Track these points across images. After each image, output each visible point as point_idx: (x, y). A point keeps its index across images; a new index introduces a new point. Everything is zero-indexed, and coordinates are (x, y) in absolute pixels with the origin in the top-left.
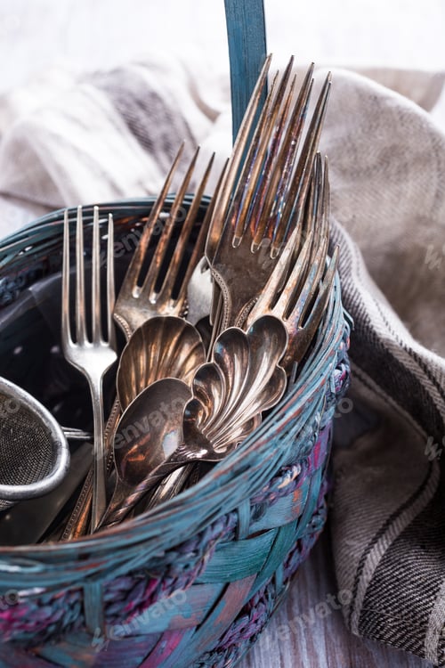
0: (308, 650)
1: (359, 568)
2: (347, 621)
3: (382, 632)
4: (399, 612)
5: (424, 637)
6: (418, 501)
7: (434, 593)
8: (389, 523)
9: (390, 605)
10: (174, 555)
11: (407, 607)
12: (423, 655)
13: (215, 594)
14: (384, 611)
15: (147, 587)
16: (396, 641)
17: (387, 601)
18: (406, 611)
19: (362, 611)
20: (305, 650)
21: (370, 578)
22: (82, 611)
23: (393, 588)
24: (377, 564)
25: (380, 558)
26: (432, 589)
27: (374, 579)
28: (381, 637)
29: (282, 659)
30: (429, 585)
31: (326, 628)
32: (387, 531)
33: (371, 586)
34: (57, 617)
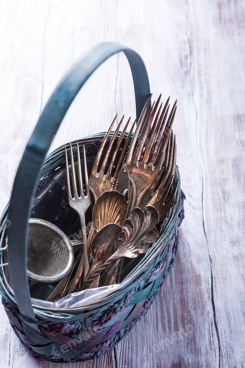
10: (117, 305)
13: (132, 308)
15: (107, 316)
20: (165, 311)
22: (85, 324)
29: (157, 314)
31: (174, 302)
34: (77, 327)
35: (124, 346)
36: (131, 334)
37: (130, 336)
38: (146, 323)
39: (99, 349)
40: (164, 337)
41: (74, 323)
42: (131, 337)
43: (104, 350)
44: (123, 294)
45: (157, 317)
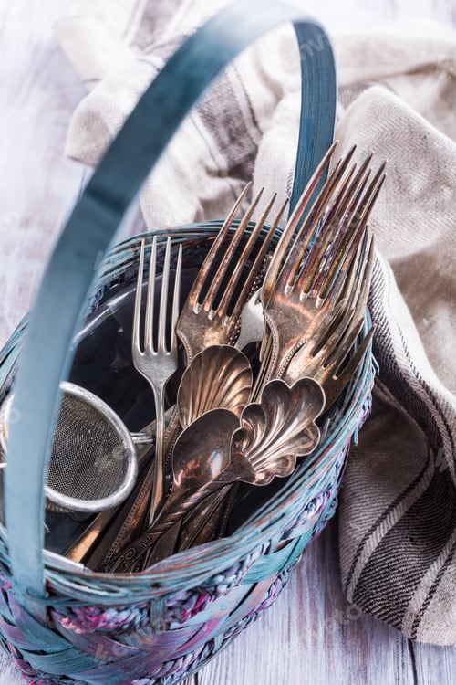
0: (311, 606)
1: (358, 550)
2: (344, 588)
3: (371, 607)
4: (386, 594)
5: (402, 616)
6: (413, 492)
7: (415, 584)
8: (386, 513)
9: (380, 587)
11: (393, 591)
12: (400, 629)
13: (247, 591)
14: (374, 591)
15: (198, 600)
16: (381, 615)
17: (378, 583)
18: (391, 594)
19: (357, 586)
20: (308, 606)
21: (366, 561)
22: (149, 614)
23: (384, 573)
24: (373, 550)
25: (376, 545)
26: (414, 580)
27: (370, 562)
28: (370, 611)
29: (289, 612)
30: (412, 576)
31: (326, 590)
32: (385, 521)
33: (367, 568)
34: (131, 619)
35: (216, 671)
36: (233, 648)
37: (230, 652)
38: (266, 628)
39: (168, 673)
40: (301, 661)
41: (126, 609)
42: (233, 654)
43: (177, 675)
44: (238, 557)
45: (289, 617)
